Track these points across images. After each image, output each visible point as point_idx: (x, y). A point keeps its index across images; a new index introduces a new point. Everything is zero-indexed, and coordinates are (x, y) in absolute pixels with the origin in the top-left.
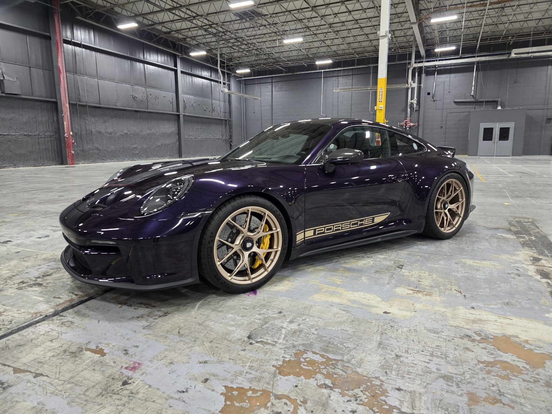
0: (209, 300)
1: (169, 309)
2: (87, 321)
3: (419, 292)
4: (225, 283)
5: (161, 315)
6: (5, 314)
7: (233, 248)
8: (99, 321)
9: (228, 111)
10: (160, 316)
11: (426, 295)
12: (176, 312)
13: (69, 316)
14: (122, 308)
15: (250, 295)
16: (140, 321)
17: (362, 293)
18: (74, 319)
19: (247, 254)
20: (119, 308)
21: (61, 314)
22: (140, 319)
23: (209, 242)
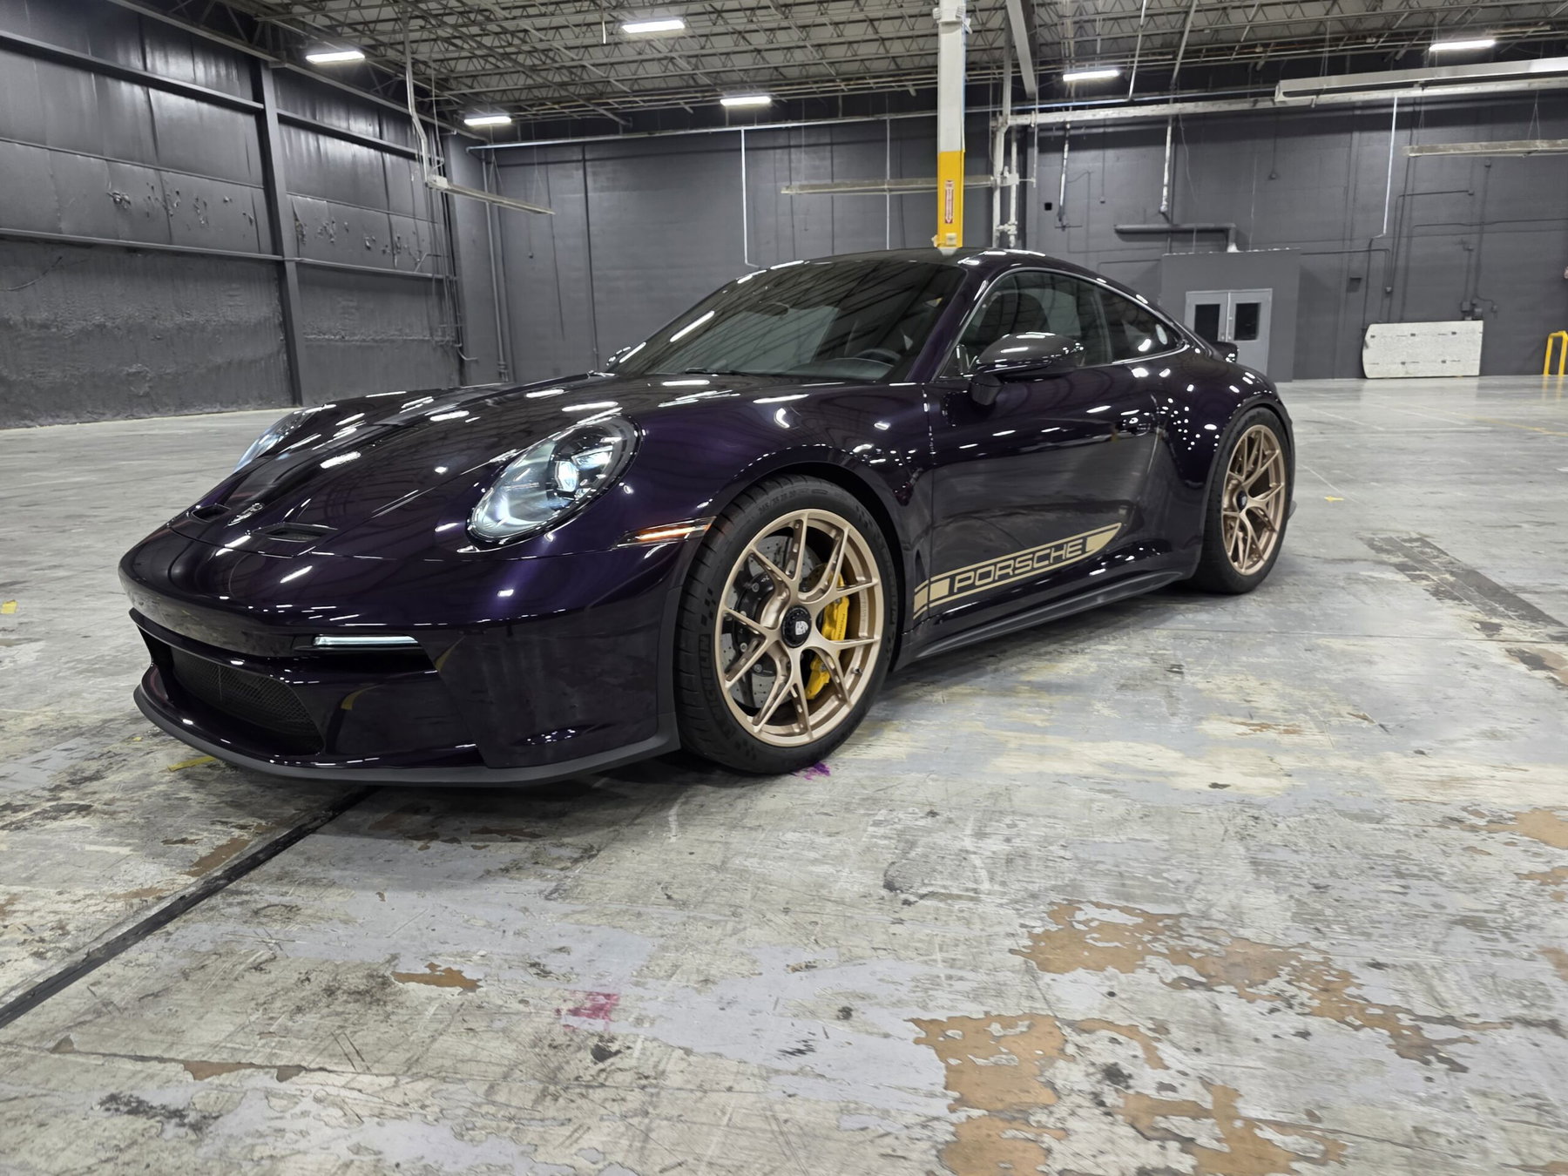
0: (699, 800)
1: (591, 838)
2: (340, 899)
3: (1264, 727)
4: (746, 743)
5: (576, 856)
6: (18, 907)
7: (762, 637)
8: (381, 895)
9: (443, 249)
10: (576, 861)
11: (1287, 732)
12: (618, 845)
13: (260, 889)
14: (431, 851)
15: (814, 777)
16: (519, 880)
17: (1120, 744)
18: (288, 898)
19: (795, 655)
20: (420, 849)
21: (231, 886)
22: (514, 874)
23: (704, 621)
